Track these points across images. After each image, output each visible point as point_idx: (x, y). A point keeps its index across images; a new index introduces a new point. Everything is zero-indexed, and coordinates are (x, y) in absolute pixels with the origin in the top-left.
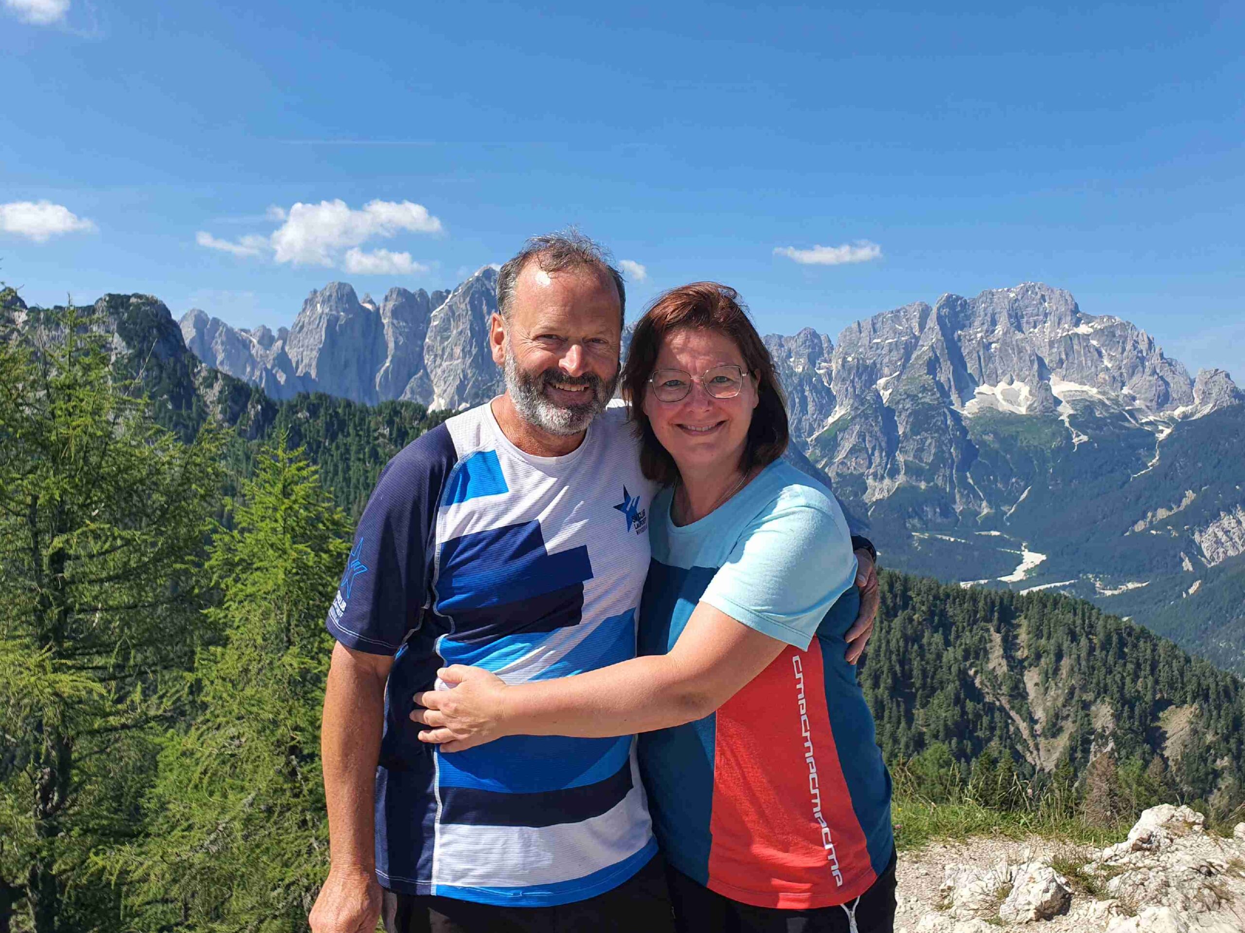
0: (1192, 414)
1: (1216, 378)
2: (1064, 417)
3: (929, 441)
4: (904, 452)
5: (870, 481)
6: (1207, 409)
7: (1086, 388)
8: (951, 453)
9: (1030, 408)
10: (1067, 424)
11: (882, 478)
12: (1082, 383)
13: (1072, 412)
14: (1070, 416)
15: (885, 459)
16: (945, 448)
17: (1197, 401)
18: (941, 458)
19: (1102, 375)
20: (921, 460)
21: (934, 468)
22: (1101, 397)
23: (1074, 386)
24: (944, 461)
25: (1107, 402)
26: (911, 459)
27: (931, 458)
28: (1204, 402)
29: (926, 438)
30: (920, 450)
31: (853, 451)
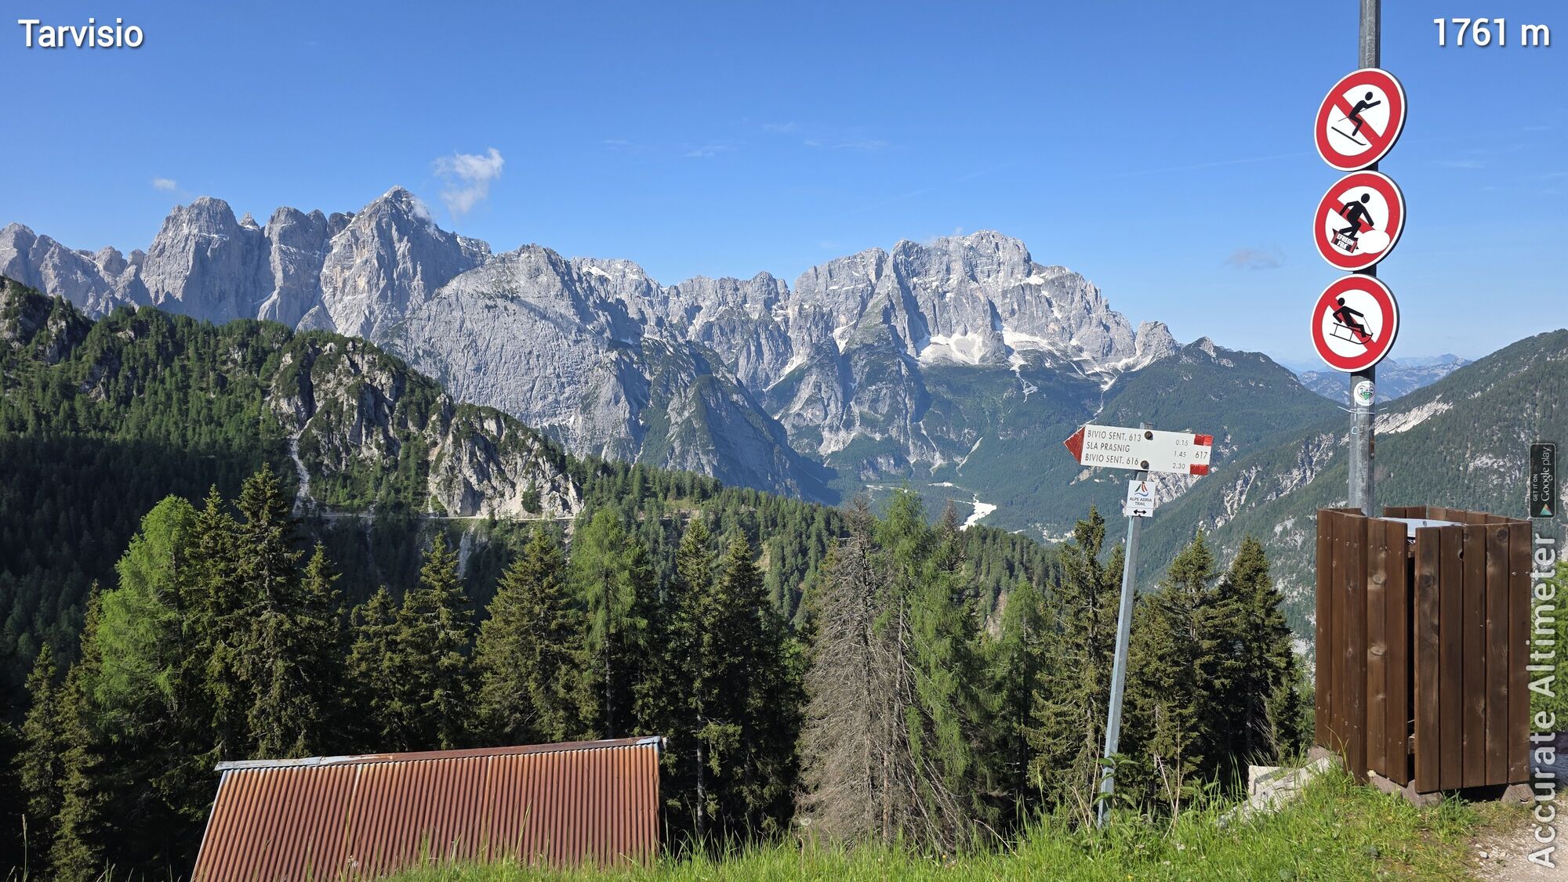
0: (1134, 366)
1: (1154, 331)
2: (1015, 368)
3: (884, 391)
4: (859, 402)
5: (826, 434)
6: (1147, 361)
7: (1037, 339)
8: (905, 405)
9: (983, 359)
10: (1018, 375)
11: (838, 429)
12: (1033, 334)
13: (1023, 362)
14: (1021, 367)
15: (840, 410)
16: (899, 398)
17: (1138, 353)
18: (896, 410)
19: (1052, 326)
20: (876, 411)
21: (889, 419)
22: (1050, 348)
23: (1025, 337)
24: (898, 411)
25: (1058, 354)
26: (866, 410)
27: (886, 409)
28: (1144, 354)
29: (881, 389)
30: (875, 401)
31: (810, 402)
